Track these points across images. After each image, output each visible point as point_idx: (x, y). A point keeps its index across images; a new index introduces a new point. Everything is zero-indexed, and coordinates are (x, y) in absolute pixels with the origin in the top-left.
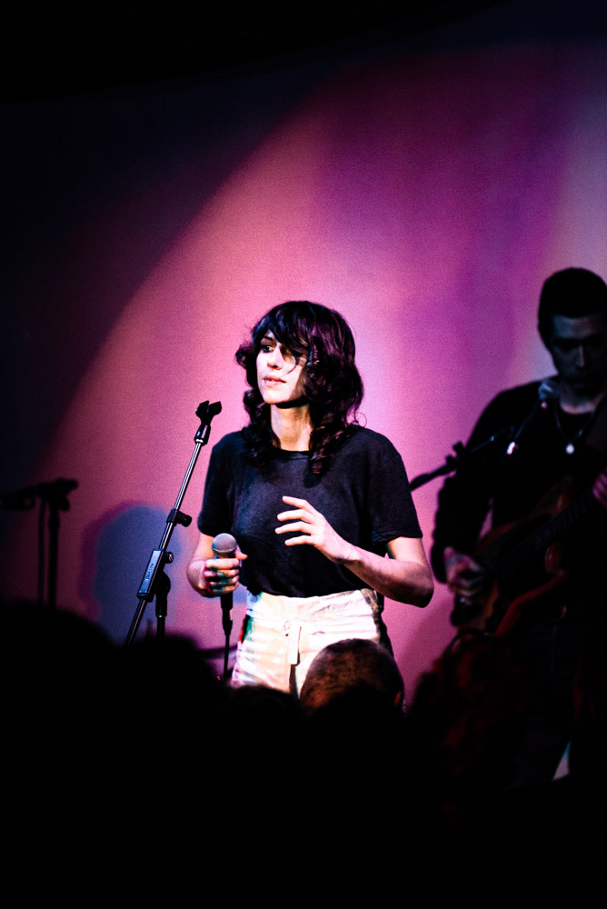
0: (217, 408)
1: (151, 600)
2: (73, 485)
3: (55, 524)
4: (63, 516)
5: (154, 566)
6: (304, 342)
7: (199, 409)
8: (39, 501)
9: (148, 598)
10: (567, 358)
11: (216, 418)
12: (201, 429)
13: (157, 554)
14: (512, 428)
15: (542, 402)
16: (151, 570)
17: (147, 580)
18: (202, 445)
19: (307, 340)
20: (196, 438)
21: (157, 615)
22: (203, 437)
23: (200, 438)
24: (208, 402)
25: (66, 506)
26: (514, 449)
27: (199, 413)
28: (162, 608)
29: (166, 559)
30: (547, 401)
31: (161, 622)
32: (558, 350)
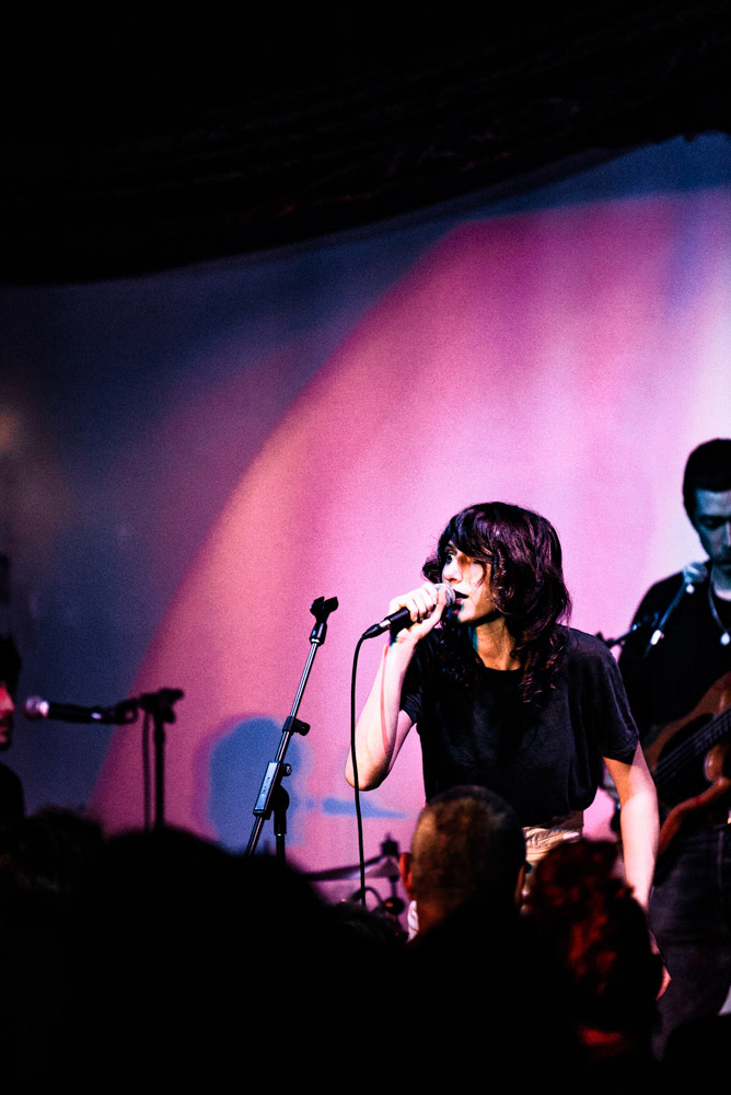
0: (333, 604)
1: (268, 818)
2: (177, 694)
3: (160, 738)
4: (168, 728)
5: (270, 780)
6: (488, 552)
7: (313, 606)
8: (142, 713)
9: (264, 815)
10: (714, 536)
11: (332, 615)
12: (316, 628)
13: (273, 767)
14: (656, 616)
15: (687, 585)
16: (267, 784)
17: (263, 796)
18: (319, 645)
19: (489, 548)
20: (310, 639)
21: (276, 834)
22: (319, 636)
23: (315, 637)
24: (323, 598)
25: (171, 718)
26: (660, 640)
27: (312, 611)
28: (281, 827)
29: (282, 772)
30: (693, 584)
31: (281, 842)
32: (703, 528)
